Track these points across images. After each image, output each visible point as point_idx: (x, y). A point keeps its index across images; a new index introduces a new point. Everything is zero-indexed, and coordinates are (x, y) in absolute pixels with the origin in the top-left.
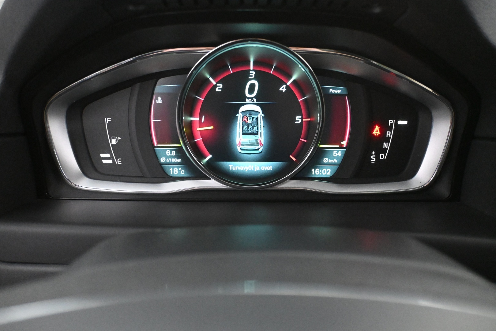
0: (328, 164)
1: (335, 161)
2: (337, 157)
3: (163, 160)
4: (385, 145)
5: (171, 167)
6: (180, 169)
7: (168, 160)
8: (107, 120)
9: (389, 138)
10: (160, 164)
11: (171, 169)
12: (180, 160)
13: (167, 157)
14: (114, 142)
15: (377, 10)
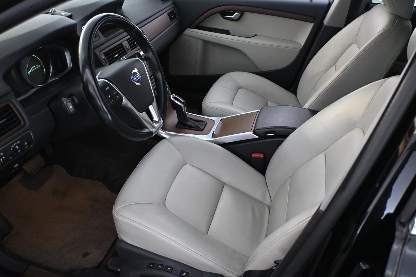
4: (59, 63)
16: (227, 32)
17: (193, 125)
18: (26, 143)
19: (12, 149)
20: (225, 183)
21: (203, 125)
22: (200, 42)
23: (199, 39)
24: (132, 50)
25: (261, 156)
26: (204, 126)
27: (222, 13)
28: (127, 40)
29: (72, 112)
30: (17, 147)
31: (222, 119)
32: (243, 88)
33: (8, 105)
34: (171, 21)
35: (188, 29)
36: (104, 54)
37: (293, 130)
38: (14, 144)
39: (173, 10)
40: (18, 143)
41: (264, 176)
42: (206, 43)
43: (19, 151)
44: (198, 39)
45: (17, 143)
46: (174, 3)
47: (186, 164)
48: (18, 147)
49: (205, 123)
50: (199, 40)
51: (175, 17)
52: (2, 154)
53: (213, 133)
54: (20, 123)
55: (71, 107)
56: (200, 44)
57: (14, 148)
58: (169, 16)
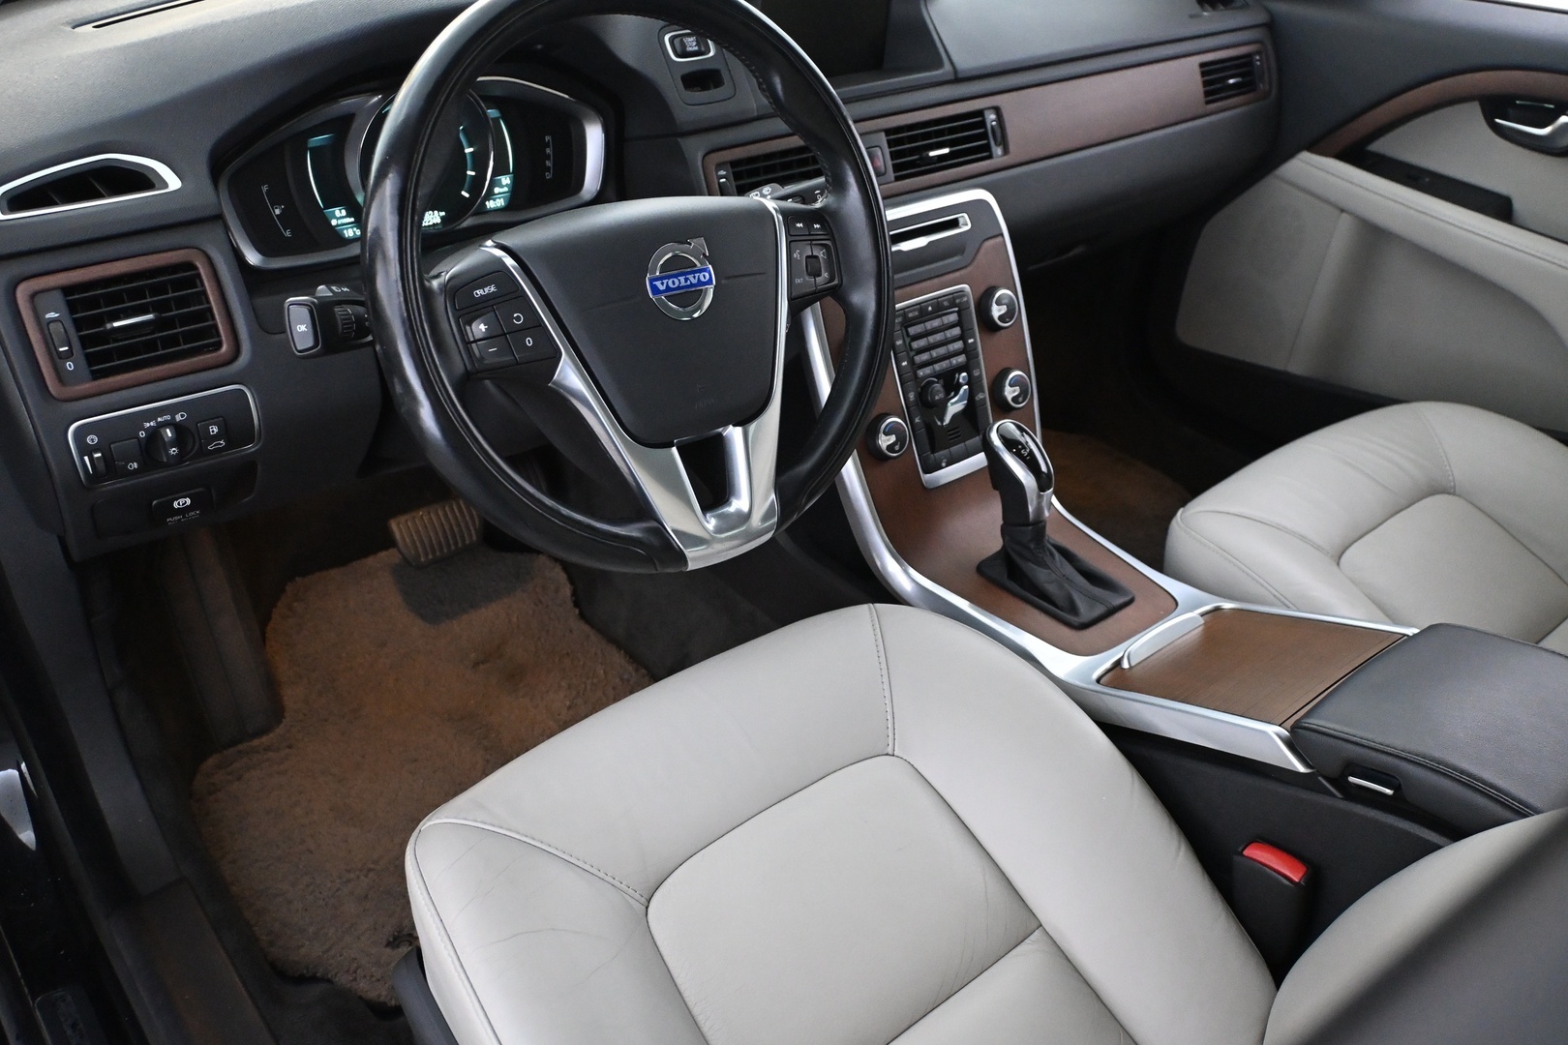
0: (500, 193)
1: (506, 189)
2: (507, 185)
3: (334, 222)
4: (548, 163)
5: (344, 229)
6: (355, 229)
7: (340, 222)
8: (265, 188)
9: (549, 167)
10: (333, 228)
11: (345, 232)
12: (352, 220)
13: (338, 219)
14: (277, 212)
15: (539, 47)
16: (1500, 208)
17: (1051, 589)
18: (214, 430)
19: (142, 434)
20: (1041, 925)
21: (1101, 602)
22: (1344, 225)
23: (1342, 211)
24: (897, 179)
25: (1292, 872)
26: (1100, 610)
27: (1495, 106)
28: (888, 132)
29: (300, 352)
30: (168, 431)
31: (1217, 609)
32: (1459, 496)
33: (190, 266)
34: (1208, 103)
35: (1305, 155)
36: (734, 164)
37: (1508, 814)
38: (159, 419)
39: (1249, 56)
40: (178, 418)
41: (1273, 985)
42: (1374, 238)
43: (173, 451)
44: (1337, 212)
45: (173, 418)
46: (1272, 26)
47: (887, 754)
48: (170, 435)
49: (1119, 601)
50: (1344, 215)
51: (1246, 87)
52: (92, 440)
53: (1118, 663)
54: (219, 345)
55: (302, 328)
56: (1340, 237)
57: (155, 434)
58: (1203, 74)
